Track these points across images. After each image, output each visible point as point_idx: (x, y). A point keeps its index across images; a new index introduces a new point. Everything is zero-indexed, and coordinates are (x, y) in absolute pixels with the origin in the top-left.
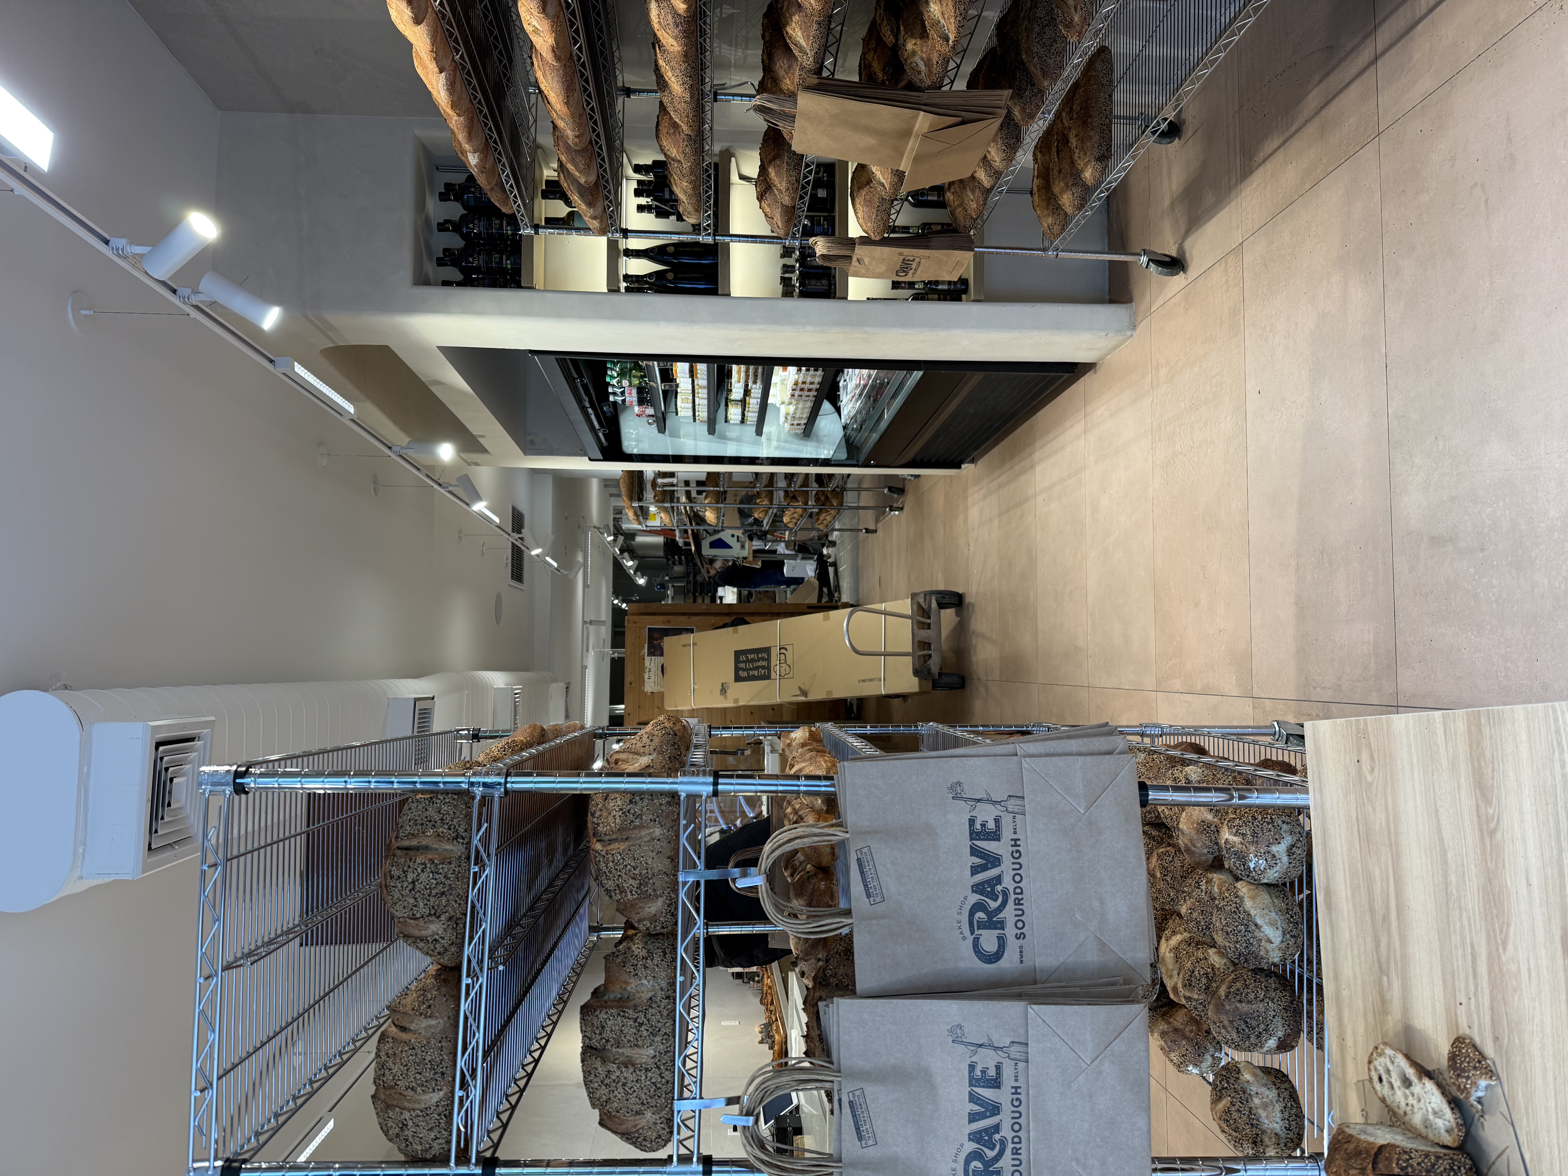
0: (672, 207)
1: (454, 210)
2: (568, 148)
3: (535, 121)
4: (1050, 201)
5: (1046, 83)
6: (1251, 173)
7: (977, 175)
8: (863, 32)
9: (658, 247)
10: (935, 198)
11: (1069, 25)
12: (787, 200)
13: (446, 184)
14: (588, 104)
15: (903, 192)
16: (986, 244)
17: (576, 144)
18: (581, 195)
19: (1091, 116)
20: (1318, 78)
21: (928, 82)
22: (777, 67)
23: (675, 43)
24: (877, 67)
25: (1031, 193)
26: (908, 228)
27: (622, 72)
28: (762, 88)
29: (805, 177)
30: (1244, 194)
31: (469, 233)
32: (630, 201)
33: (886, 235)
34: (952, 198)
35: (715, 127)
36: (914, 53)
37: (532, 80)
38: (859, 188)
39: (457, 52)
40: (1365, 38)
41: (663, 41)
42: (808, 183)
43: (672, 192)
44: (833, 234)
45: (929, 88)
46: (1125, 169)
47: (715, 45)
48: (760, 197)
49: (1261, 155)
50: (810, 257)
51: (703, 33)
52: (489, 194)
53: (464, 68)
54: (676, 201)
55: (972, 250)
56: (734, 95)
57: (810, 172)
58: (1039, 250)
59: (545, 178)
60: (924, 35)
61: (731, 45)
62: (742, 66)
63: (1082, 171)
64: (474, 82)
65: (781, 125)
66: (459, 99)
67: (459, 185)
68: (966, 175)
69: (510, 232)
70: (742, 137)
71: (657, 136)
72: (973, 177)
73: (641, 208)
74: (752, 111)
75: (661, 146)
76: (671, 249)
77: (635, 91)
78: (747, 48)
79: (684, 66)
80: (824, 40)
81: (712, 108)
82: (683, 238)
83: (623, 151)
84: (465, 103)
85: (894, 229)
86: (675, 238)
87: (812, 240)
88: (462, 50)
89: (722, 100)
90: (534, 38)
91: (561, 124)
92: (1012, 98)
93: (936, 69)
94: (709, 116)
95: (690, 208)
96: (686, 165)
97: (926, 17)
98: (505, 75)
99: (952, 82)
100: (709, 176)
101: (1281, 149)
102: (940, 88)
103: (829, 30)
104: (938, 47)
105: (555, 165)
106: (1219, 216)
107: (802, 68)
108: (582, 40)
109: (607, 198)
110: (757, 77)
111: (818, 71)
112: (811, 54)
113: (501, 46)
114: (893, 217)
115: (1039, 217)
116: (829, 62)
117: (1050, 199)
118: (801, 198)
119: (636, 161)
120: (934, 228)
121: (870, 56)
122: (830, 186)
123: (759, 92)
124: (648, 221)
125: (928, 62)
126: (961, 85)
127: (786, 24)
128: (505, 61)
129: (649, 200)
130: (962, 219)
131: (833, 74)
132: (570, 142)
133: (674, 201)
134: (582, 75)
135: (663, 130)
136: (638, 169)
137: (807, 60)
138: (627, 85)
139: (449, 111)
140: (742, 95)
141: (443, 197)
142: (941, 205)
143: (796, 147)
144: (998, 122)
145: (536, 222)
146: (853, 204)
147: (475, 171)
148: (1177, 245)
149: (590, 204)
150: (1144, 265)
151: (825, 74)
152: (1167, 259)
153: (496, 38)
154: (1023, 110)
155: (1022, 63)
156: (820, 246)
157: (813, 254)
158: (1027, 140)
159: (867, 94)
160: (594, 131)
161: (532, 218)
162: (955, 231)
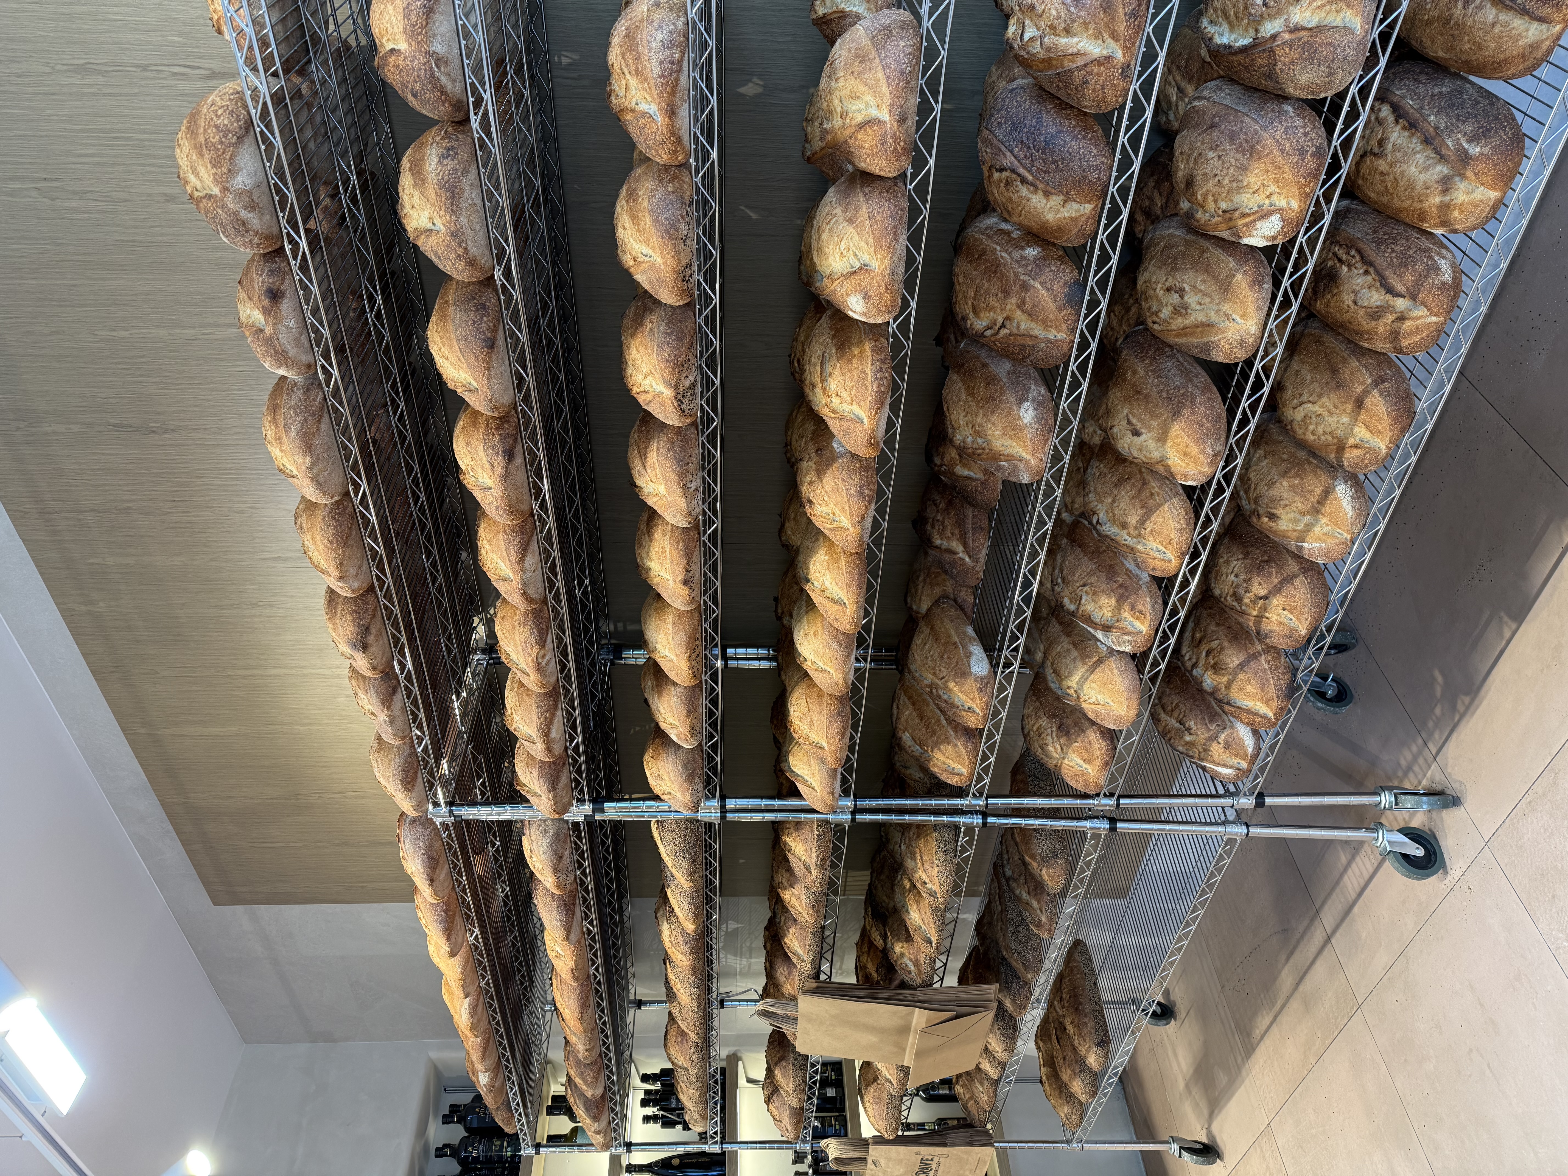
0: (678, 1116)
1: (456, 1133)
2: (578, 1062)
3: (548, 1037)
4: (1062, 1090)
5: (1029, 976)
6: (1254, 1050)
7: (982, 1066)
8: (856, 937)
9: (663, 1160)
10: (947, 1092)
11: (1039, 925)
12: (795, 1103)
13: (451, 1106)
14: (601, 1018)
15: (911, 1087)
16: (1007, 1139)
17: (586, 1058)
18: (587, 1109)
19: (1081, 1004)
20: (1283, 957)
21: (919, 981)
22: (778, 973)
23: (684, 958)
24: (871, 968)
25: (1041, 1082)
26: (923, 1124)
27: (634, 985)
28: (766, 993)
29: (812, 1077)
30: (1253, 1072)
31: (467, 1157)
32: (636, 1111)
33: (900, 1133)
34: (961, 1091)
35: (721, 1033)
36: (902, 955)
37: (550, 998)
38: (867, 1086)
39: (484, 978)
40: (1312, 920)
41: (673, 958)
42: (815, 1083)
43: (678, 1100)
44: (846, 1135)
45: (920, 986)
46: (1127, 1053)
47: (721, 956)
48: (768, 1100)
49: (1257, 1033)
50: (823, 1161)
51: (709, 948)
52: (494, 1114)
53: (488, 992)
54: (683, 1109)
55: (991, 1145)
56: (739, 1001)
57: (816, 1072)
58: (1062, 1142)
59: (552, 1093)
60: (909, 939)
61: (736, 955)
62: (747, 974)
63: (1086, 1057)
64: (496, 1004)
65: (785, 1028)
66: (479, 1021)
67: (465, 1106)
68: (971, 1067)
69: (509, 1154)
70: (748, 1040)
71: (665, 1045)
72: (978, 1069)
73: (647, 1119)
74: (756, 1016)
75: (668, 1054)
76: (676, 1162)
77: (646, 1003)
78: (751, 957)
79: (692, 978)
80: (818, 949)
81: (718, 1015)
82: (690, 1148)
83: (631, 1061)
84: (484, 1025)
85: (908, 1127)
86: (681, 1150)
87: (823, 1142)
88: (489, 976)
89: (728, 1007)
90: (555, 962)
91: (573, 1039)
92: (1000, 991)
93: (925, 969)
94: (715, 1023)
95: (697, 1116)
96: (693, 1072)
97: (908, 924)
98: (525, 996)
99: (942, 979)
100: (716, 1082)
101: (1274, 1025)
102: (931, 985)
103: (823, 939)
104: (923, 949)
105: (563, 1080)
106: (1237, 1095)
107: (801, 974)
108: (599, 961)
109: (613, 1110)
110: (760, 983)
111: (816, 976)
112: (808, 961)
113: (524, 970)
114: (905, 1113)
115: (1054, 1107)
116: (825, 967)
117: (1060, 1087)
118: (809, 1098)
119: (642, 1072)
120: (951, 1123)
121: (864, 959)
122: (839, 1084)
123: (762, 997)
124: (655, 1132)
125: (916, 963)
126: (951, 981)
127: (785, 936)
128: (526, 983)
129: (655, 1109)
130: (975, 1112)
131: (830, 977)
132: (580, 1056)
133: (680, 1109)
134: (597, 991)
135: (671, 1039)
136: (645, 1078)
137: (805, 966)
138: (638, 998)
139: (468, 1033)
140: (747, 1001)
141: (447, 1120)
142: (952, 1098)
143: (801, 1048)
144: (991, 1015)
145: (537, 1141)
146: (863, 1102)
147: (483, 1091)
148: (1205, 1131)
149: (596, 1118)
150: (1177, 1154)
151: (823, 977)
152: (1199, 1146)
153: (520, 964)
154: (1014, 1002)
155: (1004, 959)
156: (833, 1148)
157: (826, 1159)
158: (1024, 1029)
159: (863, 995)
160: (604, 1043)
161: (534, 1137)
162: (971, 1126)
